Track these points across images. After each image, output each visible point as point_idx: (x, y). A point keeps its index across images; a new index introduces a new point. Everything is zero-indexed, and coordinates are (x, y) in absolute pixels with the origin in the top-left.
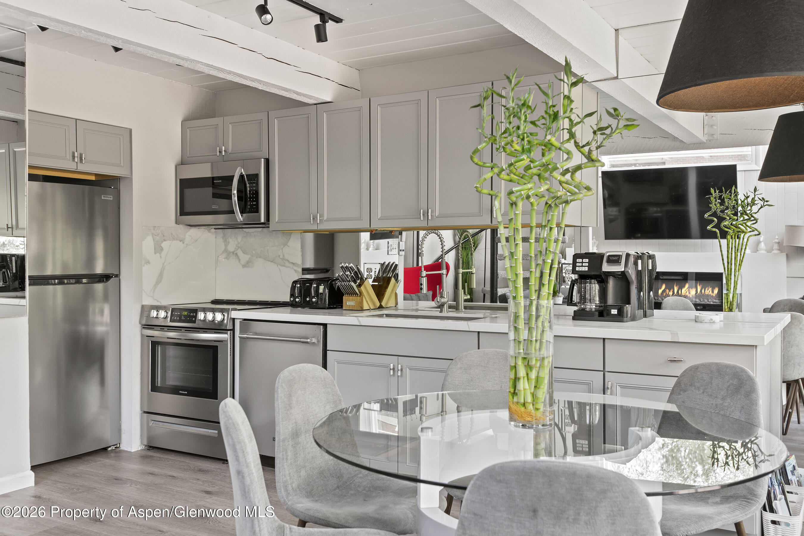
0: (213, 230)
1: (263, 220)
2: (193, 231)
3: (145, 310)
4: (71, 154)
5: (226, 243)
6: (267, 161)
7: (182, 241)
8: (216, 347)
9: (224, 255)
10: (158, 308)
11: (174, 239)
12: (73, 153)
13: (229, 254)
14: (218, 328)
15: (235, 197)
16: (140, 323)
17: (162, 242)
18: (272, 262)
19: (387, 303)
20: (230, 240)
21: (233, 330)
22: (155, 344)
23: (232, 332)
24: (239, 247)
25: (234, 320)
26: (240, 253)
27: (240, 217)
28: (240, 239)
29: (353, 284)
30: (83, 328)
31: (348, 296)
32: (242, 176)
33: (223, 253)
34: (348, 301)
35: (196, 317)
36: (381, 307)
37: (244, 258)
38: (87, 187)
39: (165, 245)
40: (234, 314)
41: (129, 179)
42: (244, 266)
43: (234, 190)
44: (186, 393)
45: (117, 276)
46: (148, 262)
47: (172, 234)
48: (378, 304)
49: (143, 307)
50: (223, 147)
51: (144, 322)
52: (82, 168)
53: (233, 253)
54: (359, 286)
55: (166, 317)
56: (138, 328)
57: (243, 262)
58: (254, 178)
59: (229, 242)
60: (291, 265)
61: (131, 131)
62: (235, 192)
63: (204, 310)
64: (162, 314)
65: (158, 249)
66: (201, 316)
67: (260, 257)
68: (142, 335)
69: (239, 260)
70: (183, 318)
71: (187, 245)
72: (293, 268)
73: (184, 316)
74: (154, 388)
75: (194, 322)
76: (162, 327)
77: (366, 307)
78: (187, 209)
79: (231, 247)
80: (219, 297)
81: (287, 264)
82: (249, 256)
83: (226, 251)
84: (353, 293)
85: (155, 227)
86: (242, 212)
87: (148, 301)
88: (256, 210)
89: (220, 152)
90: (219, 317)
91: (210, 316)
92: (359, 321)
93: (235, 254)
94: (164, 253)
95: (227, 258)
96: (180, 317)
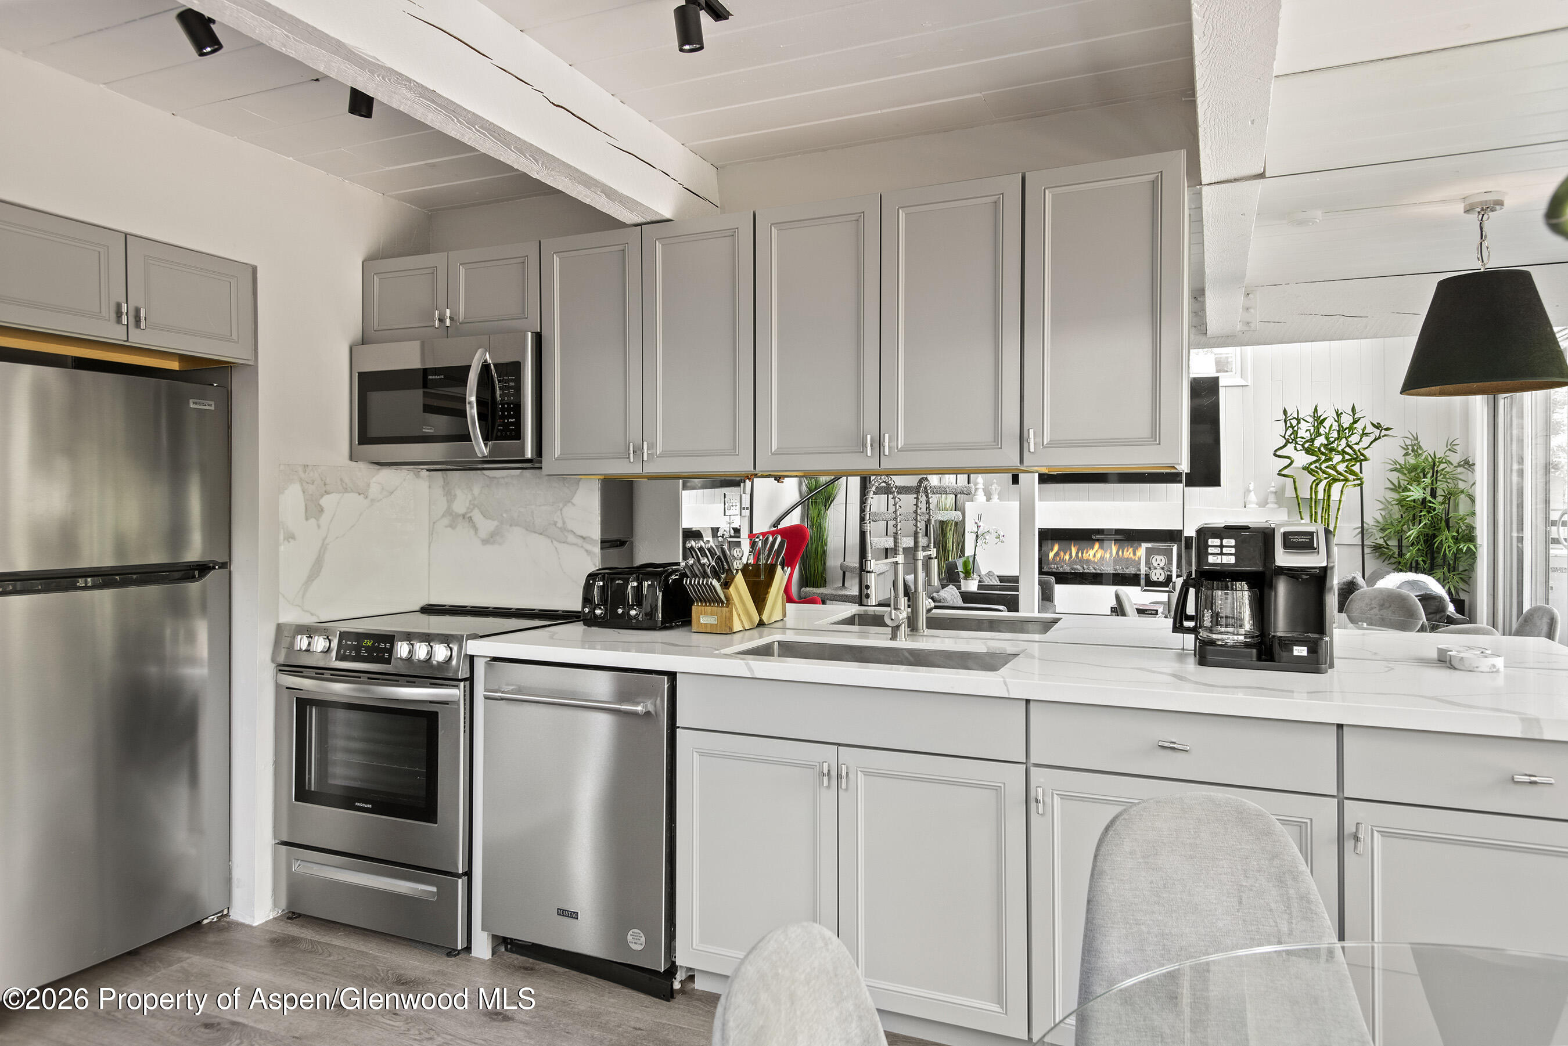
0: (425, 473)
1: (529, 454)
2: (387, 475)
3: (284, 634)
4: (113, 309)
5: (450, 497)
6: (538, 338)
7: (363, 493)
8: (435, 714)
9: (446, 521)
10: (309, 631)
11: (346, 490)
12: (119, 306)
13: (455, 519)
14: (438, 675)
15: (472, 408)
16: (273, 660)
17: (322, 496)
18: (541, 534)
19: (770, 617)
20: (459, 492)
21: (471, 679)
22: (303, 704)
23: (468, 683)
24: (475, 506)
25: (472, 658)
26: (477, 516)
27: (481, 448)
28: (476, 490)
29: (715, 582)
30: (153, 670)
31: (702, 606)
32: (485, 367)
33: (443, 516)
34: (703, 616)
35: (390, 651)
36: (761, 624)
37: (486, 526)
38: (163, 382)
39: (325, 501)
40: (473, 647)
41: (251, 369)
42: (485, 542)
43: (471, 396)
44: (370, 806)
45: (225, 565)
46: (291, 537)
47: (341, 480)
48: (757, 619)
49: (279, 627)
50: (448, 311)
51: (281, 659)
52: (137, 338)
53: (464, 516)
54: (726, 585)
55: (328, 650)
56: (270, 669)
57: (483, 534)
58: (513, 370)
59: (455, 495)
60: (580, 541)
61: (254, 270)
62: (473, 399)
63: (409, 637)
64: (320, 644)
65: (314, 510)
66: (402, 649)
67: (517, 525)
68: (278, 686)
69: (476, 530)
70: (364, 653)
71: (373, 500)
72: (582, 547)
73: (367, 648)
74: (303, 794)
75: (388, 662)
76: (320, 672)
77: (737, 626)
78: (373, 433)
79: (460, 506)
80: (435, 600)
81: (571, 538)
82: (496, 523)
83: (449, 512)
84: (712, 599)
85: (305, 466)
86: (486, 439)
87: (291, 616)
88: (517, 434)
89: (442, 320)
90: (441, 653)
91: (421, 651)
92: (750, 669)
93: (467, 518)
94: (325, 518)
95: (452, 526)
96: (358, 651)
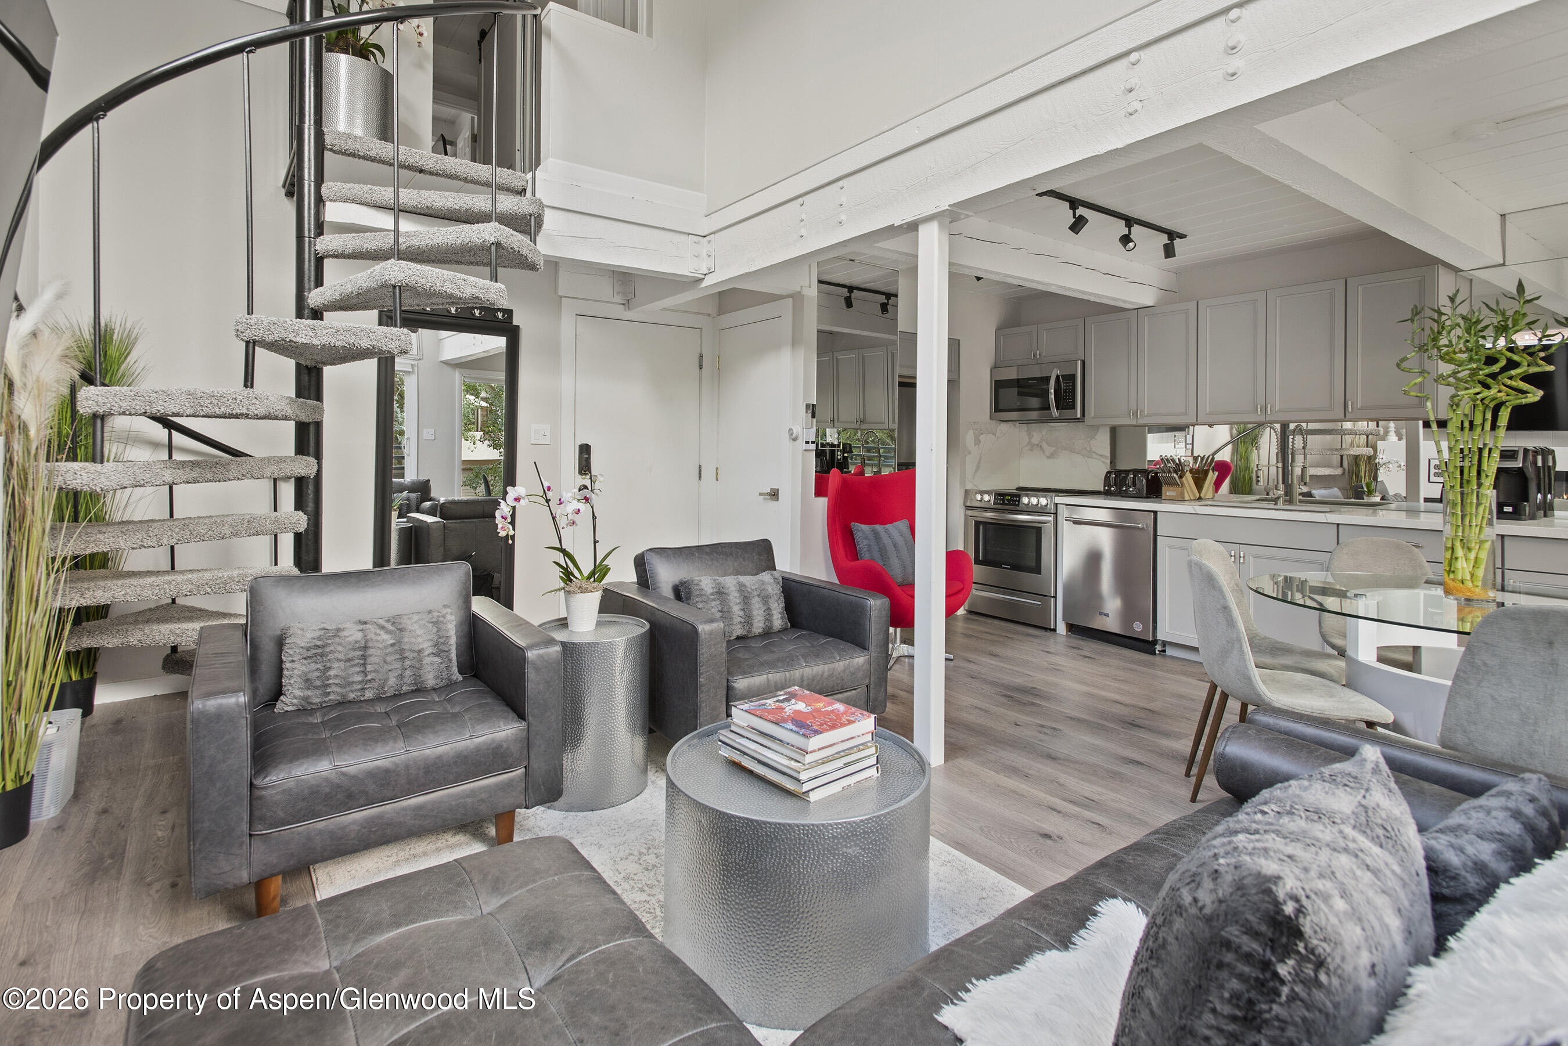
0: (1018, 425)
1: (1079, 416)
2: (1004, 427)
3: (970, 494)
5: (1030, 436)
6: (1083, 362)
7: (994, 434)
8: (1039, 528)
9: (1028, 447)
10: (982, 493)
11: (988, 433)
13: (1032, 447)
14: (1041, 511)
15: (1051, 395)
16: (964, 505)
17: (980, 435)
18: (1078, 453)
19: (1205, 495)
20: (1035, 433)
21: (1056, 513)
23: (1055, 515)
24: (1042, 440)
25: (1057, 505)
26: (1044, 445)
27: (1055, 412)
28: (1044, 433)
29: (1175, 475)
31: (1167, 487)
32: (1058, 377)
33: (1027, 445)
34: (1168, 492)
35: (1019, 500)
36: (1200, 498)
37: (1049, 450)
39: (982, 438)
40: (1058, 500)
41: (957, 382)
42: (1048, 457)
43: (1051, 389)
44: (1009, 567)
46: (970, 453)
47: (987, 429)
48: (1198, 496)
49: (967, 491)
50: (1038, 352)
51: (967, 505)
53: (1037, 445)
54: (1181, 477)
55: (989, 501)
56: (963, 509)
57: (1047, 453)
58: (1072, 378)
59: (1033, 434)
60: (1099, 457)
61: (959, 341)
62: (1052, 391)
63: (1027, 496)
64: (986, 497)
65: (977, 442)
66: (1025, 499)
67: (1066, 449)
68: (966, 515)
69: (1044, 452)
70: (1006, 502)
71: (997, 438)
72: (1103, 460)
73: (1008, 500)
75: (1017, 505)
76: (985, 509)
77: (1187, 498)
78: (1001, 407)
79: (1035, 440)
80: (1021, 485)
81: (1094, 456)
82: (1054, 448)
83: (1029, 443)
84: (1172, 483)
85: (974, 423)
86: (1056, 408)
87: (971, 487)
88: (1072, 406)
89: (1035, 356)
90: (1043, 501)
91: (1034, 501)
92: (1195, 510)
93: (1039, 446)
94: (981, 445)
95: (1031, 450)
96: (1003, 500)
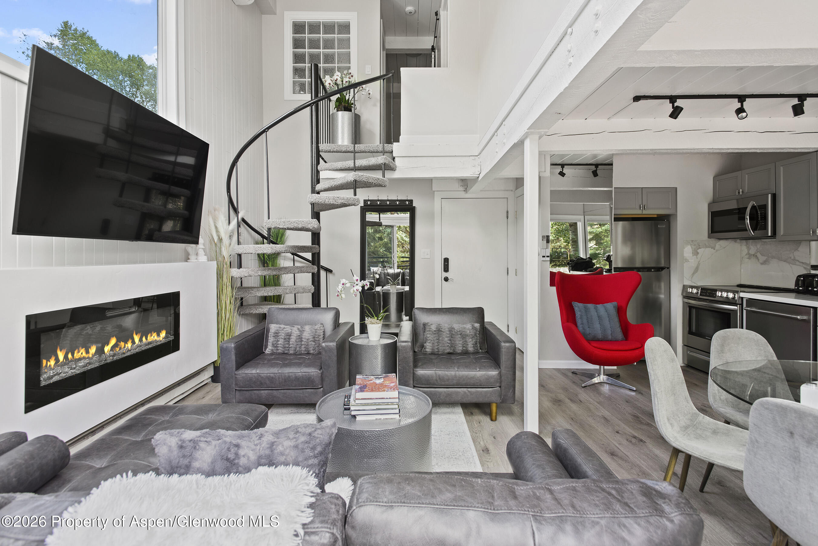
0: (739, 241)
1: (771, 234)
2: (722, 242)
3: (685, 287)
4: (639, 206)
5: (749, 249)
6: (774, 195)
7: (713, 248)
8: (730, 314)
9: (747, 256)
10: (692, 287)
11: (708, 247)
12: (640, 205)
13: (750, 256)
14: (732, 302)
15: (747, 220)
16: (682, 295)
17: (698, 249)
18: (784, 261)
21: (742, 304)
22: (691, 307)
23: (741, 305)
24: (758, 252)
25: (742, 298)
26: (759, 255)
27: (751, 233)
28: (758, 246)
30: (651, 295)
32: (753, 206)
33: (746, 255)
35: (716, 294)
37: (762, 258)
38: (653, 222)
39: (699, 251)
40: (742, 295)
41: (675, 215)
42: (762, 264)
43: (747, 216)
44: (709, 338)
45: (669, 268)
46: (688, 261)
47: (705, 244)
49: (684, 286)
50: (741, 190)
51: (685, 295)
52: (644, 212)
53: (754, 255)
55: (697, 293)
56: (681, 297)
57: (761, 261)
58: (765, 207)
59: (751, 248)
60: (801, 264)
61: (676, 188)
62: (748, 217)
63: (722, 291)
64: (695, 291)
65: (695, 253)
66: (719, 294)
67: (774, 258)
68: (684, 302)
69: (758, 260)
70: (708, 294)
71: (717, 251)
74: (690, 332)
75: (715, 297)
76: (695, 298)
78: (716, 229)
79: (752, 252)
80: (743, 283)
82: (766, 257)
83: (748, 254)
85: (692, 241)
86: (753, 230)
87: (687, 283)
88: (765, 228)
89: (739, 193)
90: (731, 295)
91: (725, 294)
93: (755, 256)
94: (699, 256)
95: (749, 258)
96: (706, 294)
